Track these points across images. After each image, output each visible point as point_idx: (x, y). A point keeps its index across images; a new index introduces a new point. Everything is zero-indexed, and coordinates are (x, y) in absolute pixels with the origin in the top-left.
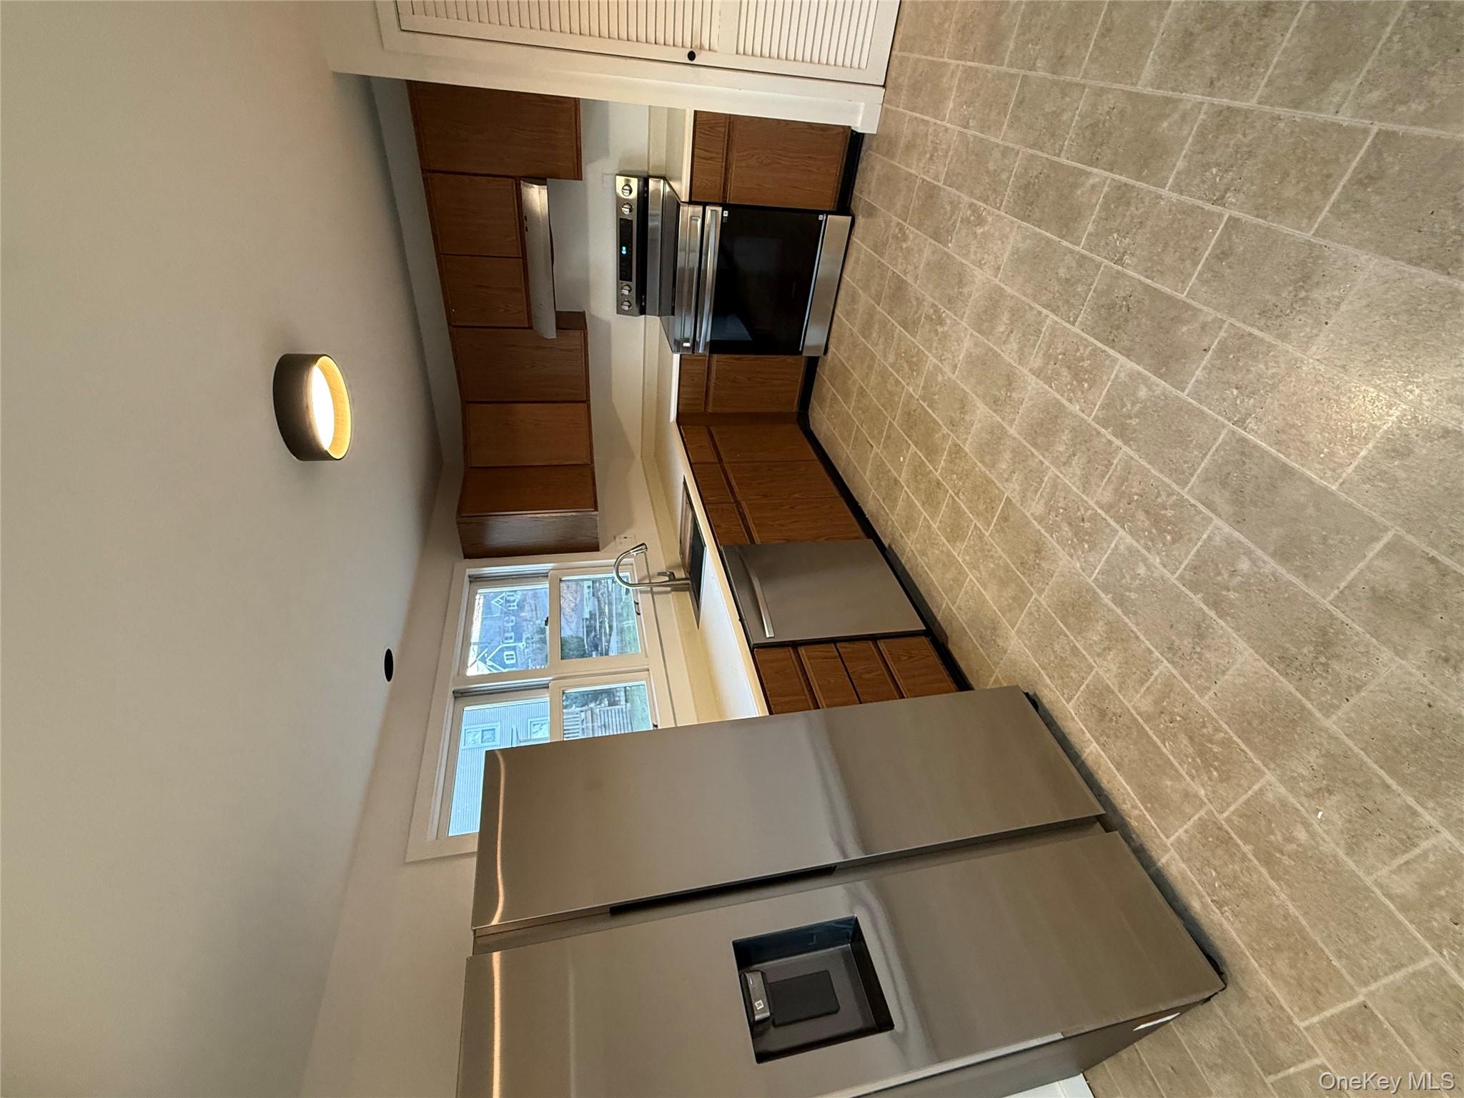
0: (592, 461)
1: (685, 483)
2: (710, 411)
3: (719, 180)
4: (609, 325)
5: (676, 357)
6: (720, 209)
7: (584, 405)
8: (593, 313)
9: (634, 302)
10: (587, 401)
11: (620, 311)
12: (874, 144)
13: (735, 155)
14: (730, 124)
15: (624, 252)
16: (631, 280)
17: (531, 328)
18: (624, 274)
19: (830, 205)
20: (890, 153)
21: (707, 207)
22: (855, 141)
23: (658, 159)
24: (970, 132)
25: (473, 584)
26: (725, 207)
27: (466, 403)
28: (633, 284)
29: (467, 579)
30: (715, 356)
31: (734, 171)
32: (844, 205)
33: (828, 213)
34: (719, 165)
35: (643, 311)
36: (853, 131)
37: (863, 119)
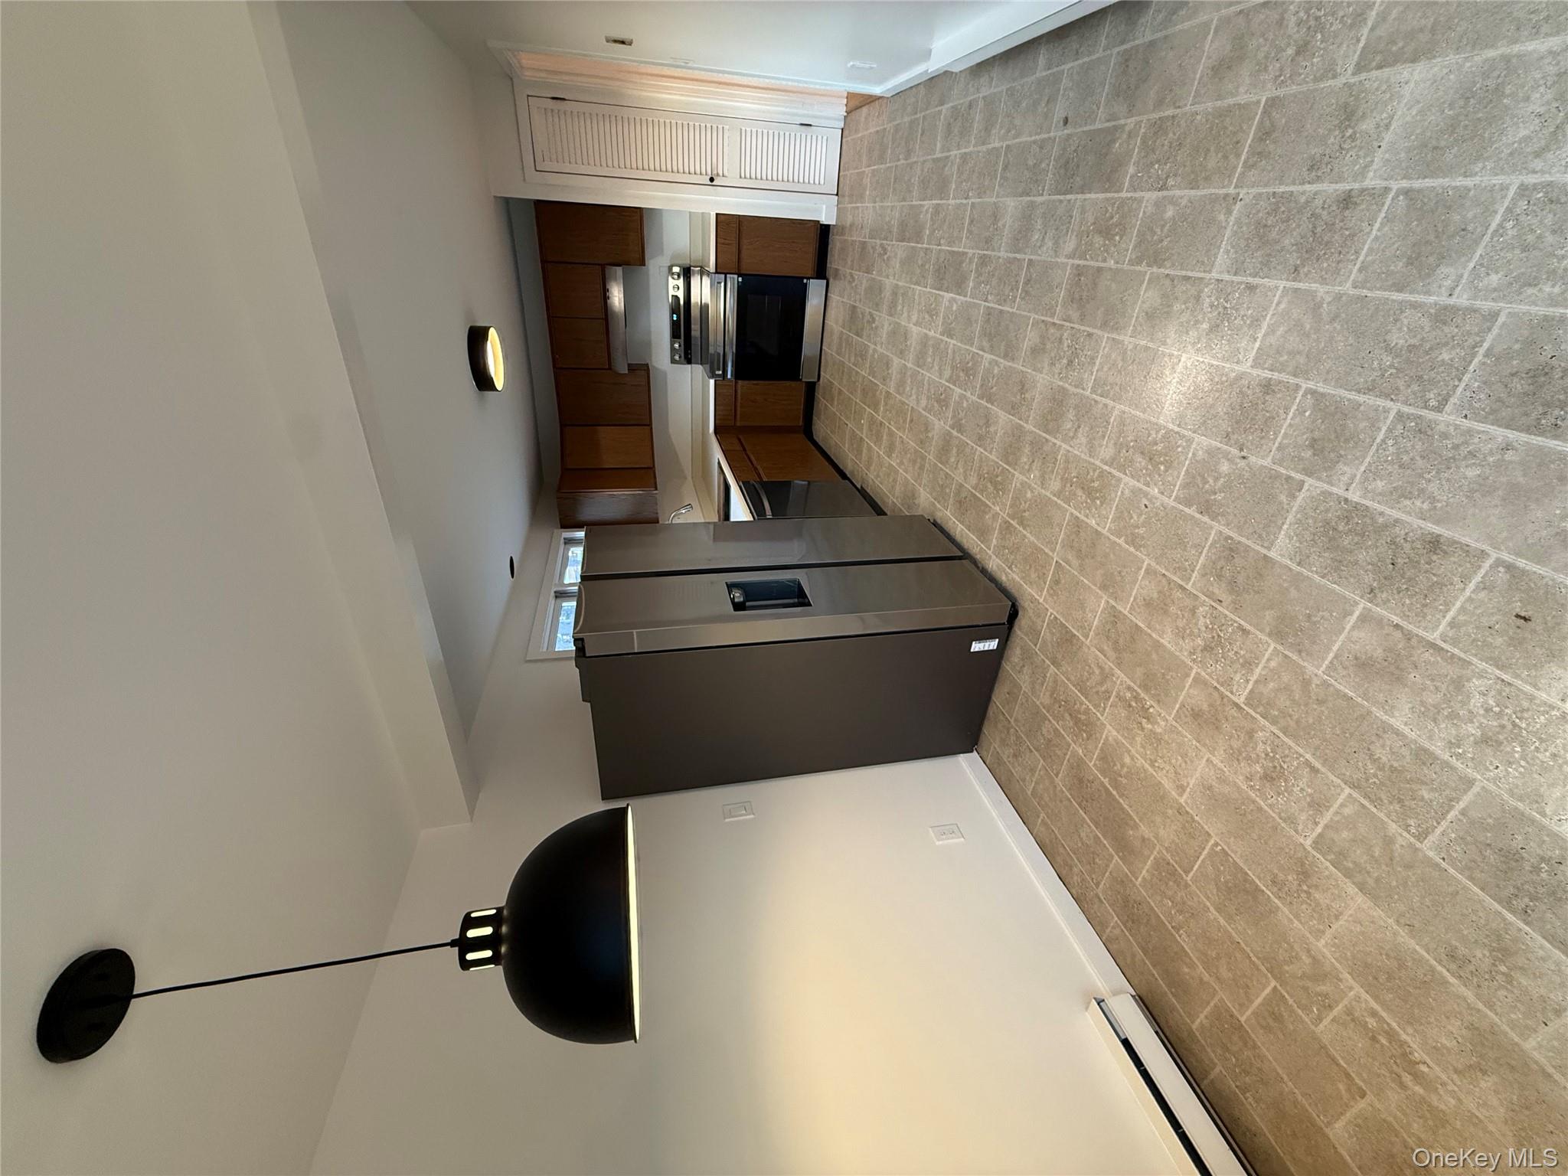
0: (654, 466)
1: (719, 463)
2: (738, 424)
3: (735, 259)
4: (665, 374)
5: (712, 382)
6: (736, 276)
7: (649, 428)
8: (655, 364)
9: (683, 355)
10: (650, 425)
11: (673, 361)
12: (835, 231)
13: (745, 241)
14: (740, 219)
15: (675, 319)
16: (680, 338)
17: (610, 369)
18: (675, 335)
19: (809, 274)
20: (843, 234)
21: (728, 276)
22: (824, 231)
23: (697, 254)
24: (877, 204)
25: (567, 546)
26: (739, 275)
27: (563, 426)
28: (682, 340)
29: (562, 541)
30: (740, 382)
31: (744, 253)
32: (821, 272)
33: (808, 278)
34: (734, 249)
35: (689, 362)
36: (822, 225)
37: (825, 213)
